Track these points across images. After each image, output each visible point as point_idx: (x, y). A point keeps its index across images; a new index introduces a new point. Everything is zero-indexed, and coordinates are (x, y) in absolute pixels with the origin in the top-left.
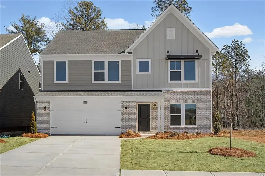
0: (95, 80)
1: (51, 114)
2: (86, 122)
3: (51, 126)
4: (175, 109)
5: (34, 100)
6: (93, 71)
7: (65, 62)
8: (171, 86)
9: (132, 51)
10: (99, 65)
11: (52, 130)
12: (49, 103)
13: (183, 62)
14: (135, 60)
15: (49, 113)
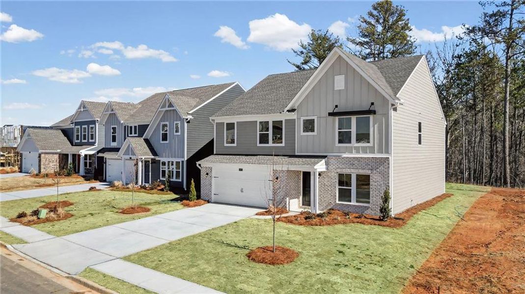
0: (260, 143)
1: (213, 180)
2: (242, 191)
3: (213, 192)
4: (344, 180)
5: (197, 165)
6: (258, 133)
7: (234, 123)
8: (340, 150)
9: (296, 108)
10: (265, 125)
11: (213, 198)
12: (211, 169)
13: (354, 119)
14: (299, 119)
15: (211, 179)
